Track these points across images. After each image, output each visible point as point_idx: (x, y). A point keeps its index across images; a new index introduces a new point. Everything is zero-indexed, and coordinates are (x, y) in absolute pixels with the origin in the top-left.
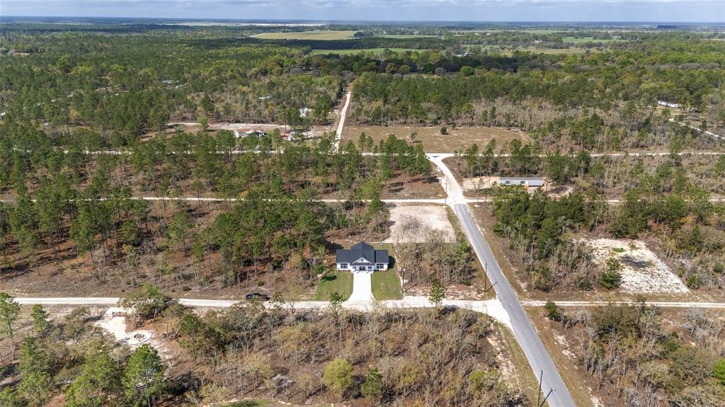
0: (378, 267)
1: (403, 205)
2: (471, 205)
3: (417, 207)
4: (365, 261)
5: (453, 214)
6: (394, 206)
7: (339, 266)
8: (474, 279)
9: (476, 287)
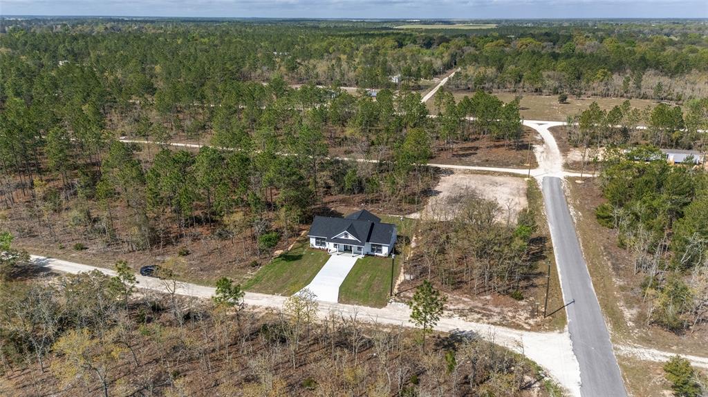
0: (373, 250)
1: (465, 172)
2: (571, 180)
3: (485, 176)
4: (351, 237)
5: (537, 189)
6: (451, 172)
7: (313, 241)
8: (533, 290)
9: (531, 304)
